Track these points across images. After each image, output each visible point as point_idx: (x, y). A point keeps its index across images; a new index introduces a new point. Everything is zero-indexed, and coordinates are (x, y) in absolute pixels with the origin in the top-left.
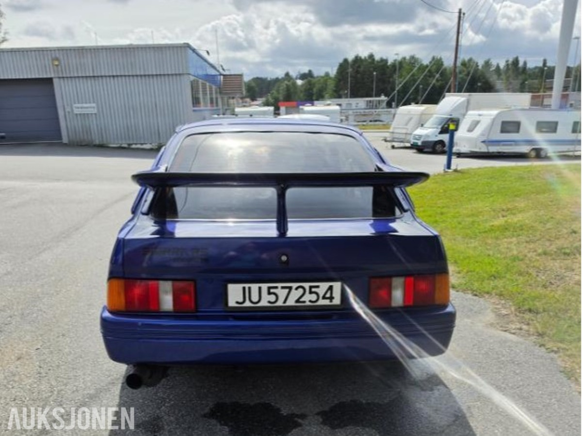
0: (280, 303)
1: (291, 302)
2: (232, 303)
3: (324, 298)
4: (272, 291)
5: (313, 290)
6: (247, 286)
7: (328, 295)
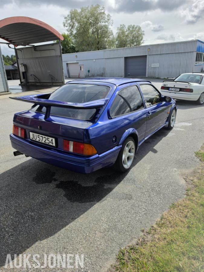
0: (41, 141)
1: (43, 142)
2: (31, 138)
3: (51, 143)
4: (39, 137)
5: (48, 139)
6: (34, 133)
7: (52, 142)
